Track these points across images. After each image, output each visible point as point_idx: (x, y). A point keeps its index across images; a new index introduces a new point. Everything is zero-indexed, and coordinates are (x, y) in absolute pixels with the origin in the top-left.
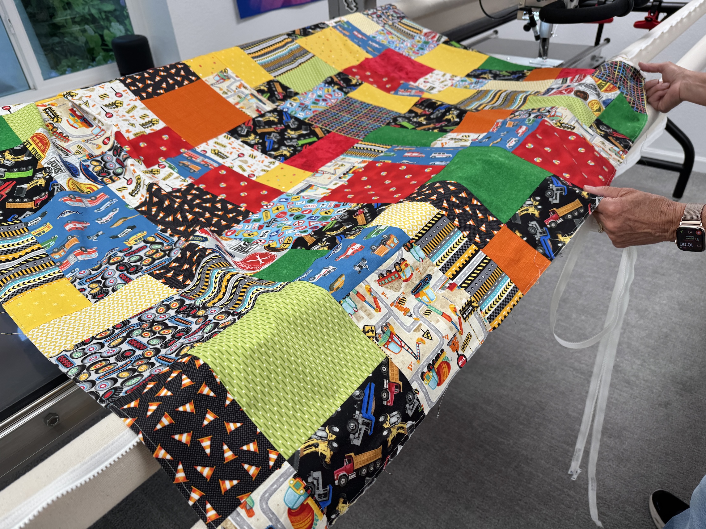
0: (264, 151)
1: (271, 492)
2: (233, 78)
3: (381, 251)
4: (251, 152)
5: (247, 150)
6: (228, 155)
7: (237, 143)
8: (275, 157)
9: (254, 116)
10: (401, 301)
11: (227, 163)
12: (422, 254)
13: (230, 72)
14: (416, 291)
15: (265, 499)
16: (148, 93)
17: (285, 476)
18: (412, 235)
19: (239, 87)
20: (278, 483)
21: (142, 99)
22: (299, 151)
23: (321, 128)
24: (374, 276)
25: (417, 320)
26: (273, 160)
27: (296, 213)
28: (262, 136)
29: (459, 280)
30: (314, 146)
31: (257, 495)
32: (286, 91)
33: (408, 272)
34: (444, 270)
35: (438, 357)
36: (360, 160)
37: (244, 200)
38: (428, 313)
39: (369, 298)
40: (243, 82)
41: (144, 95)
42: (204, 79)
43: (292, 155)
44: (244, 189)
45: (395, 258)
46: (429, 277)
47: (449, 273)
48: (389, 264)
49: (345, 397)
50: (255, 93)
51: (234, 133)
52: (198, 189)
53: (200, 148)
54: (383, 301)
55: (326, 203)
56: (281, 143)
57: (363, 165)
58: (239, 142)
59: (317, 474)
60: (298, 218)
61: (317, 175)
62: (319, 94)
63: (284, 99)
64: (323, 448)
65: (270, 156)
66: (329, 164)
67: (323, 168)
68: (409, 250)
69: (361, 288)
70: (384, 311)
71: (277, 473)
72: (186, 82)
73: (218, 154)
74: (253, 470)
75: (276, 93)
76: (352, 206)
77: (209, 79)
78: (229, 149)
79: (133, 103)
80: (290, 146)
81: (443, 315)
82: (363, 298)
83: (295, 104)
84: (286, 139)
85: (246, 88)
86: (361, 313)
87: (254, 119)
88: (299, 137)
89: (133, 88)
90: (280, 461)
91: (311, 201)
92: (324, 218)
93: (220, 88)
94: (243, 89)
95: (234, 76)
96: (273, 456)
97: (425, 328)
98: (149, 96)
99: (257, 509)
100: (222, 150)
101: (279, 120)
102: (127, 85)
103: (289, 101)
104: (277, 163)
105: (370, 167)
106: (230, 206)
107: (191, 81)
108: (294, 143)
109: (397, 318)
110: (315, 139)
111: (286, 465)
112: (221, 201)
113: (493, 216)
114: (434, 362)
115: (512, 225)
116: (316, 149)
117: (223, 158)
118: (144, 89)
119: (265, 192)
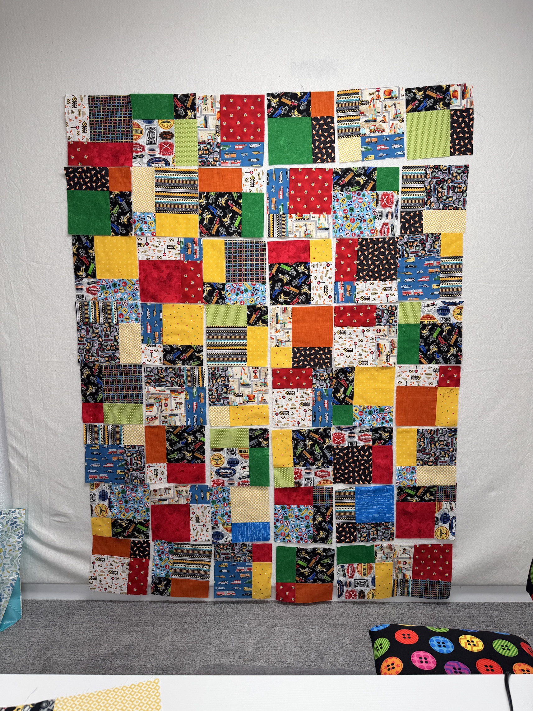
1: (458, 106)
3: (374, 140)
10: (382, 121)
12: (361, 130)
14: (375, 120)
15: (460, 106)
17: (453, 106)
18: (359, 138)
20: (455, 106)
24: (384, 134)
25: (384, 113)
29: (358, 113)
31: (461, 108)
33: (372, 128)
34: (359, 120)
35: (387, 99)
38: (378, 112)
39: (393, 129)
41: (327, 350)
42: (291, 347)
45: (373, 135)
46: (365, 121)
47: (358, 117)
48: (377, 134)
49: (427, 112)
54: (389, 125)
59: (446, 101)
64: (441, 105)
68: (365, 134)
69: (392, 133)
70: (391, 123)
71: (454, 108)
72: (301, 349)
74: (458, 113)
81: (374, 107)
82: (394, 130)
86: (399, 127)
90: (452, 110)
96: (452, 112)
97: (384, 109)
98: (325, 349)
99: (463, 105)
107: (298, 348)
109: (389, 118)
111: (451, 108)
113: (312, 123)
114: (390, 98)
115: (309, 114)
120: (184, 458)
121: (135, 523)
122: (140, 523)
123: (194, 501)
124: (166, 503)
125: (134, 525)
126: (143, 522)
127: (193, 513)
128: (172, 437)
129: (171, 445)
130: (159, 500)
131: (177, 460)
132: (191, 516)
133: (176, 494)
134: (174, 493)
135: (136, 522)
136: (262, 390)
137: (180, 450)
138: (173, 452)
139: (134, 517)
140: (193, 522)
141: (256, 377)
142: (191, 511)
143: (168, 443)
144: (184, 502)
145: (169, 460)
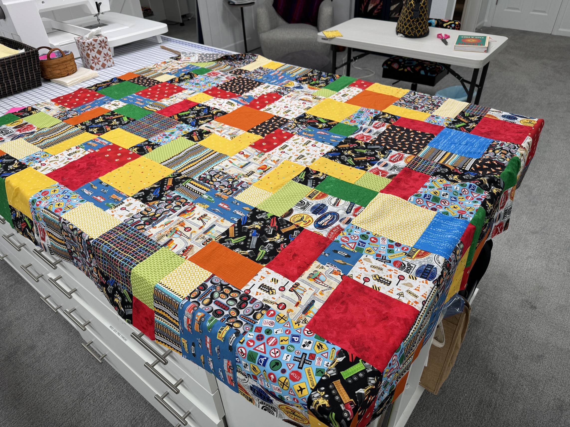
0: (209, 108)
2: (227, 135)
4: (215, 106)
5: (217, 107)
6: (227, 104)
7: (222, 109)
8: (203, 105)
9: (213, 121)
11: (226, 101)
13: (229, 138)
16: (273, 119)
19: (222, 131)
21: (275, 116)
22: (190, 108)
23: (174, 118)
26: (204, 104)
27: (198, 86)
28: (209, 113)
30: (181, 111)
32: (191, 136)
36: (163, 102)
37: (219, 90)
40: (220, 134)
41: (275, 118)
42: (245, 132)
43: (195, 107)
44: (219, 94)
50: (211, 131)
51: (224, 113)
52: (238, 93)
53: (241, 106)
55: (186, 88)
56: (199, 111)
57: (163, 100)
58: (221, 110)
60: (198, 84)
61: (185, 98)
62: (167, 139)
63: (192, 132)
65: (206, 106)
66: (177, 102)
67: (181, 100)
72: (255, 128)
73: (232, 104)
75: (198, 135)
76: (176, 84)
77: (241, 132)
78: (227, 108)
79: (279, 114)
80: (195, 110)
83: (186, 129)
84: (196, 113)
85: (218, 131)
87: (213, 119)
88: (189, 114)
89: (281, 119)
91: (191, 89)
92: (188, 82)
93: (233, 130)
94: (220, 130)
95: (226, 136)
98: (273, 118)
100: (230, 106)
101: (198, 122)
102: (284, 119)
103: (190, 131)
104: (202, 103)
105: (159, 99)
106: (224, 89)
107: (252, 129)
108: (192, 112)
110: (180, 114)
112: (228, 90)
116: (181, 109)
117: (228, 102)
118: (276, 121)
119: (210, 92)
120: (276, 245)
121: (333, 378)
122: (341, 367)
123: (346, 268)
124: (318, 306)
125: (337, 384)
126: (340, 359)
127: (366, 279)
128: (233, 242)
129: (244, 248)
130: (306, 311)
131: (273, 253)
132: (369, 285)
133: (312, 282)
134: (308, 284)
135: (332, 373)
136: (266, 158)
137: (260, 243)
138: (256, 251)
139: (320, 371)
140: (384, 289)
141: (247, 156)
142: (362, 282)
143: (237, 250)
144: (336, 280)
145: (263, 261)
